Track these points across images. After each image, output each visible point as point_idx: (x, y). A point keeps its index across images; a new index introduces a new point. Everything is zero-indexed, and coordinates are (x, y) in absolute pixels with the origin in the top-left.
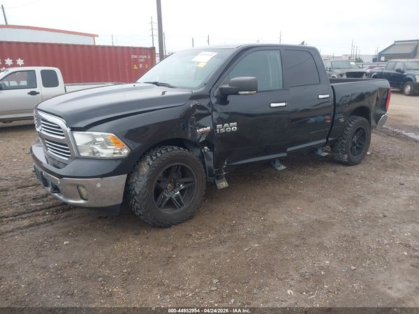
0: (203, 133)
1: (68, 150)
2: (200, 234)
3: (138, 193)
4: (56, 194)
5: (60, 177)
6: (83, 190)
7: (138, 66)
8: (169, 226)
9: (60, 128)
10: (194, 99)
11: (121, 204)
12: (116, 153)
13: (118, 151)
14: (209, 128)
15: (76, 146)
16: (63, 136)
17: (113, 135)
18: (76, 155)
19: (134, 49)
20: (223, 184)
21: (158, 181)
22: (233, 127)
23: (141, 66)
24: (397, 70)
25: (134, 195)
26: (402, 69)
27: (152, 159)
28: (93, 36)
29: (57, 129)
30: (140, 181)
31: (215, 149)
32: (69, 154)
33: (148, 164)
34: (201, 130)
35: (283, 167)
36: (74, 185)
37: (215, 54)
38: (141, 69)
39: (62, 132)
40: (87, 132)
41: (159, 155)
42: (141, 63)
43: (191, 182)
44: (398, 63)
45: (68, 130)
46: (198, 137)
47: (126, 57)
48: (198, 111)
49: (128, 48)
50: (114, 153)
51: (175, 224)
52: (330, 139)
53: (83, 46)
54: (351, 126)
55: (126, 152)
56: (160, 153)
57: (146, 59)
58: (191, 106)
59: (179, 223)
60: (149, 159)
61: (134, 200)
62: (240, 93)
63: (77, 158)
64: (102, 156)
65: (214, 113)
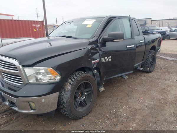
0: (95, 63)
1: (21, 79)
2: (100, 121)
3: (65, 102)
4: (13, 107)
5: (16, 97)
6: (32, 104)
7: (36, 30)
8: (81, 118)
9: (14, 65)
10: (91, 45)
11: (56, 110)
12: (52, 79)
13: (53, 78)
14: (98, 60)
15: (27, 77)
16: (17, 70)
17: (51, 68)
18: (27, 82)
19: (34, 21)
20: (102, 89)
21: (75, 93)
22: (109, 59)
23: (37, 29)
24: (146, 30)
25: (62, 103)
26: (148, 30)
27: (72, 80)
28: (12, 16)
29: (13, 66)
30: (67, 95)
31: (101, 71)
32: (21, 81)
33: (70, 84)
34: (94, 61)
35: (127, 77)
36: (27, 101)
37: (95, 20)
38: (38, 31)
39: (16, 68)
40: (34, 68)
41: (75, 78)
42: (38, 28)
43: (90, 91)
44: (146, 27)
45: (21, 67)
46: (93, 65)
47: (30, 25)
48: (92, 51)
49: (31, 21)
50: (50, 79)
51: (84, 116)
52: (143, 62)
53: (8, 20)
54: (150, 55)
55: (58, 78)
56: (76, 76)
57: (40, 27)
58: (90, 48)
59: (86, 115)
60: (70, 81)
61: (62, 106)
62: (114, 40)
63: (27, 84)
64: (44, 82)
65: (100, 52)
